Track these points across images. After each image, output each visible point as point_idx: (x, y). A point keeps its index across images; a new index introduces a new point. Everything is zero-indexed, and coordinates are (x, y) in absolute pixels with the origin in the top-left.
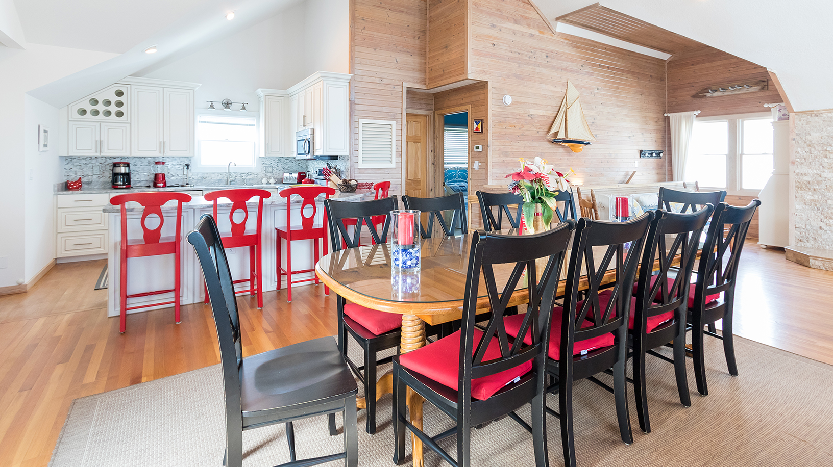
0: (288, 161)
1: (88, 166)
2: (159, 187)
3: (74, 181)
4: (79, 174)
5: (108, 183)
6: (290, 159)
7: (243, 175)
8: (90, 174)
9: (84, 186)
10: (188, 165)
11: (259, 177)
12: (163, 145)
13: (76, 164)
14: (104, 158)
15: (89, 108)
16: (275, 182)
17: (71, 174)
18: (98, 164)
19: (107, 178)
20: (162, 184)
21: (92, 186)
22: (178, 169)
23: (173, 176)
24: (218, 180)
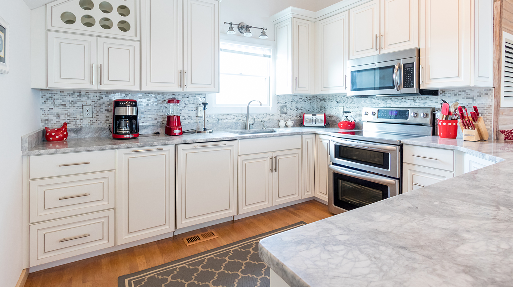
0: (301, 100)
1: (76, 105)
2: (175, 135)
3: (56, 127)
4: (62, 117)
5: (105, 129)
6: (303, 98)
7: (260, 117)
8: (79, 117)
9: (71, 135)
10: (205, 105)
11: (275, 119)
12: (183, 74)
13: (58, 102)
14: (98, 94)
15: (79, 13)
16: (292, 125)
17: (51, 117)
18: (89, 102)
19: (103, 122)
20: (178, 131)
21: (82, 135)
22: (190, 109)
23: (185, 119)
24: (235, 124)
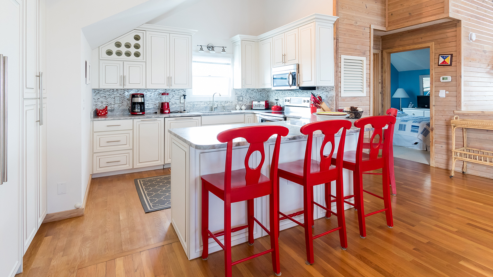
0: (253, 92)
1: (111, 97)
2: (166, 113)
3: (102, 108)
4: (104, 103)
5: (126, 110)
6: (255, 91)
8: (113, 103)
9: (109, 113)
10: (184, 96)
11: (233, 105)
12: (169, 79)
13: (102, 95)
14: (123, 91)
15: (115, 49)
16: (245, 108)
17: (98, 103)
18: (118, 95)
19: (125, 106)
20: (167, 111)
21: (114, 113)
22: (176, 99)
23: (173, 104)
24: (205, 107)
